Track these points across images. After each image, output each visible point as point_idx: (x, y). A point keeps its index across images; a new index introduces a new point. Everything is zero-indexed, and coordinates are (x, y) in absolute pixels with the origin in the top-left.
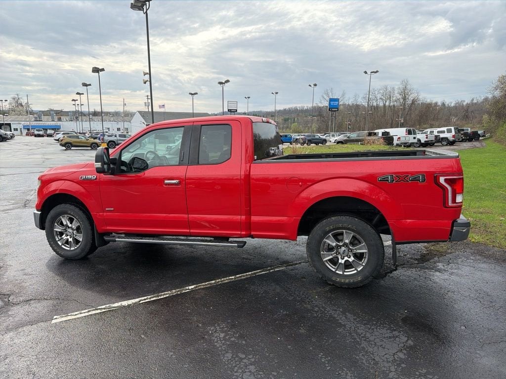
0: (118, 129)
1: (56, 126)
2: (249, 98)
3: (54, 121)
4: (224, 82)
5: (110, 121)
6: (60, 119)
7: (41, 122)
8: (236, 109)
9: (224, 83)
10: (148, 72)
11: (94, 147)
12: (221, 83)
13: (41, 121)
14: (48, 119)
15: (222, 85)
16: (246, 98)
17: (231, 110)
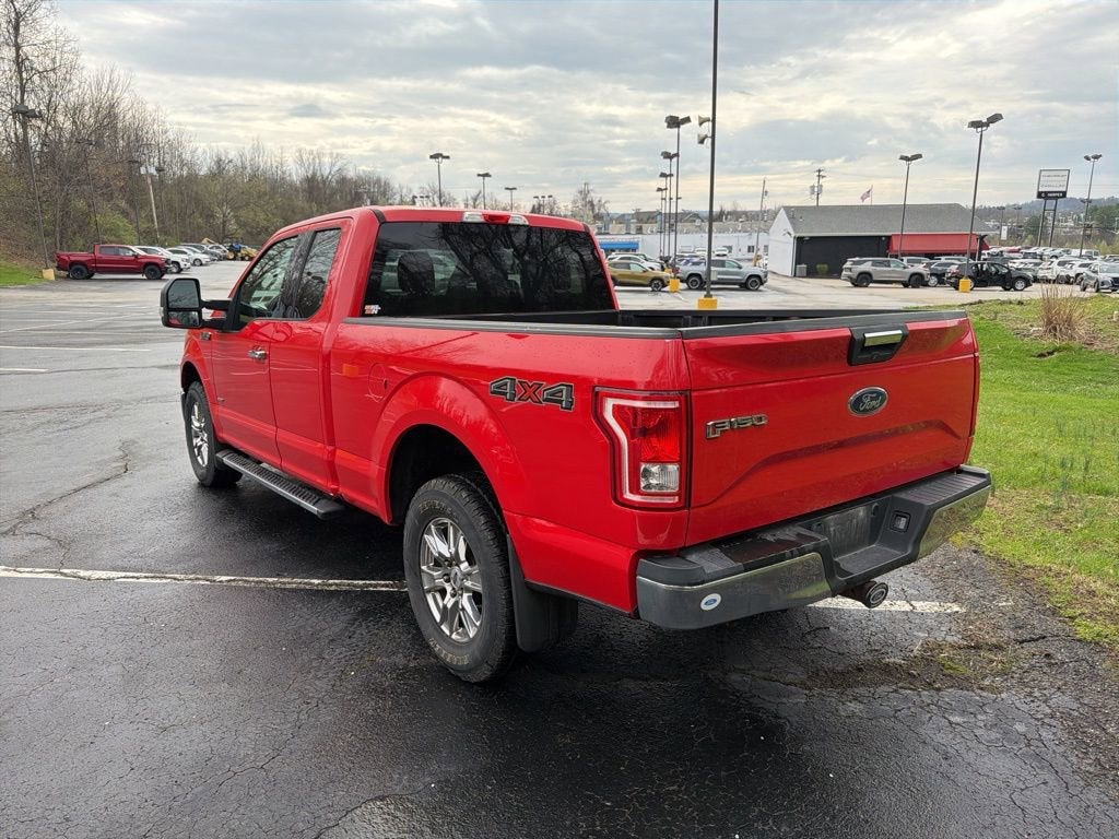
0: (749, 248)
1: (631, 243)
2: (1096, 157)
3: (629, 233)
4: (985, 120)
5: (735, 231)
6: (639, 231)
7: (607, 237)
8: (1064, 189)
9: (987, 125)
10: (711, 117)
11: (657, 286)
12: (976, 124)
13: (608, 234)
14: (621, 229)
15: (979, 129)
16: (1087, 158)
17: (1046, 193)
